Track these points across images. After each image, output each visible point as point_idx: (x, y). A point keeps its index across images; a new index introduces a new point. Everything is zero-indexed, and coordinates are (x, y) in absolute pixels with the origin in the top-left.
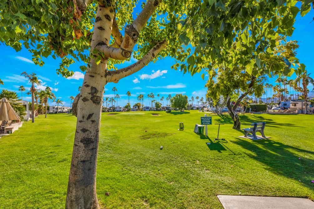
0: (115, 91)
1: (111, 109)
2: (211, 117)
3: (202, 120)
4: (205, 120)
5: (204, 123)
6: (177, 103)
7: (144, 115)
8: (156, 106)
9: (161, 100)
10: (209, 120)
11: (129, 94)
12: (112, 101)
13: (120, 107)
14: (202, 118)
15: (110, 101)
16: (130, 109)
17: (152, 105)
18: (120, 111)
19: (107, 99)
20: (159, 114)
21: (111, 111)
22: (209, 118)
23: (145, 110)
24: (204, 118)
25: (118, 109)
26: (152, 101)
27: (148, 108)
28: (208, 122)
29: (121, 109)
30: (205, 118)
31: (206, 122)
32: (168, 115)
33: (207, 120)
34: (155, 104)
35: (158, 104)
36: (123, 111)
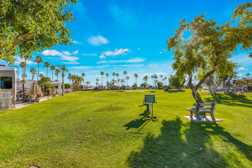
0: (126, 74)
1: (122, 88)
2: (154, 96)
3: (146, 98)
4: (149, 98)
5: (148, 100)
6: (175, 82)
7: (142, 92)
8: (158, 85)
9: (164, 80)
10: (152, 98)
11: (136, 76)
12: (123, 82)
13: (129, 86)
14: (146, 96)
15: (121, 82)
16: (136, 88)
17: (155, 85)
18: (129, 89)
19: (119, 80)
20: (156, 92)
21: (122, 89)
22: (152, 96)
23: (149, 89)
24: (147, 96)
25: (127, 88)
26: (155, 81)
27: (151, 87)
28: (151, 100)
29: (129, 88)
30: (149, 96)
31: (150, 100)
32: (164, 93)
33: (151, 98)
34: (157, 83)
35: (160, 84)
36: (131, 89)
